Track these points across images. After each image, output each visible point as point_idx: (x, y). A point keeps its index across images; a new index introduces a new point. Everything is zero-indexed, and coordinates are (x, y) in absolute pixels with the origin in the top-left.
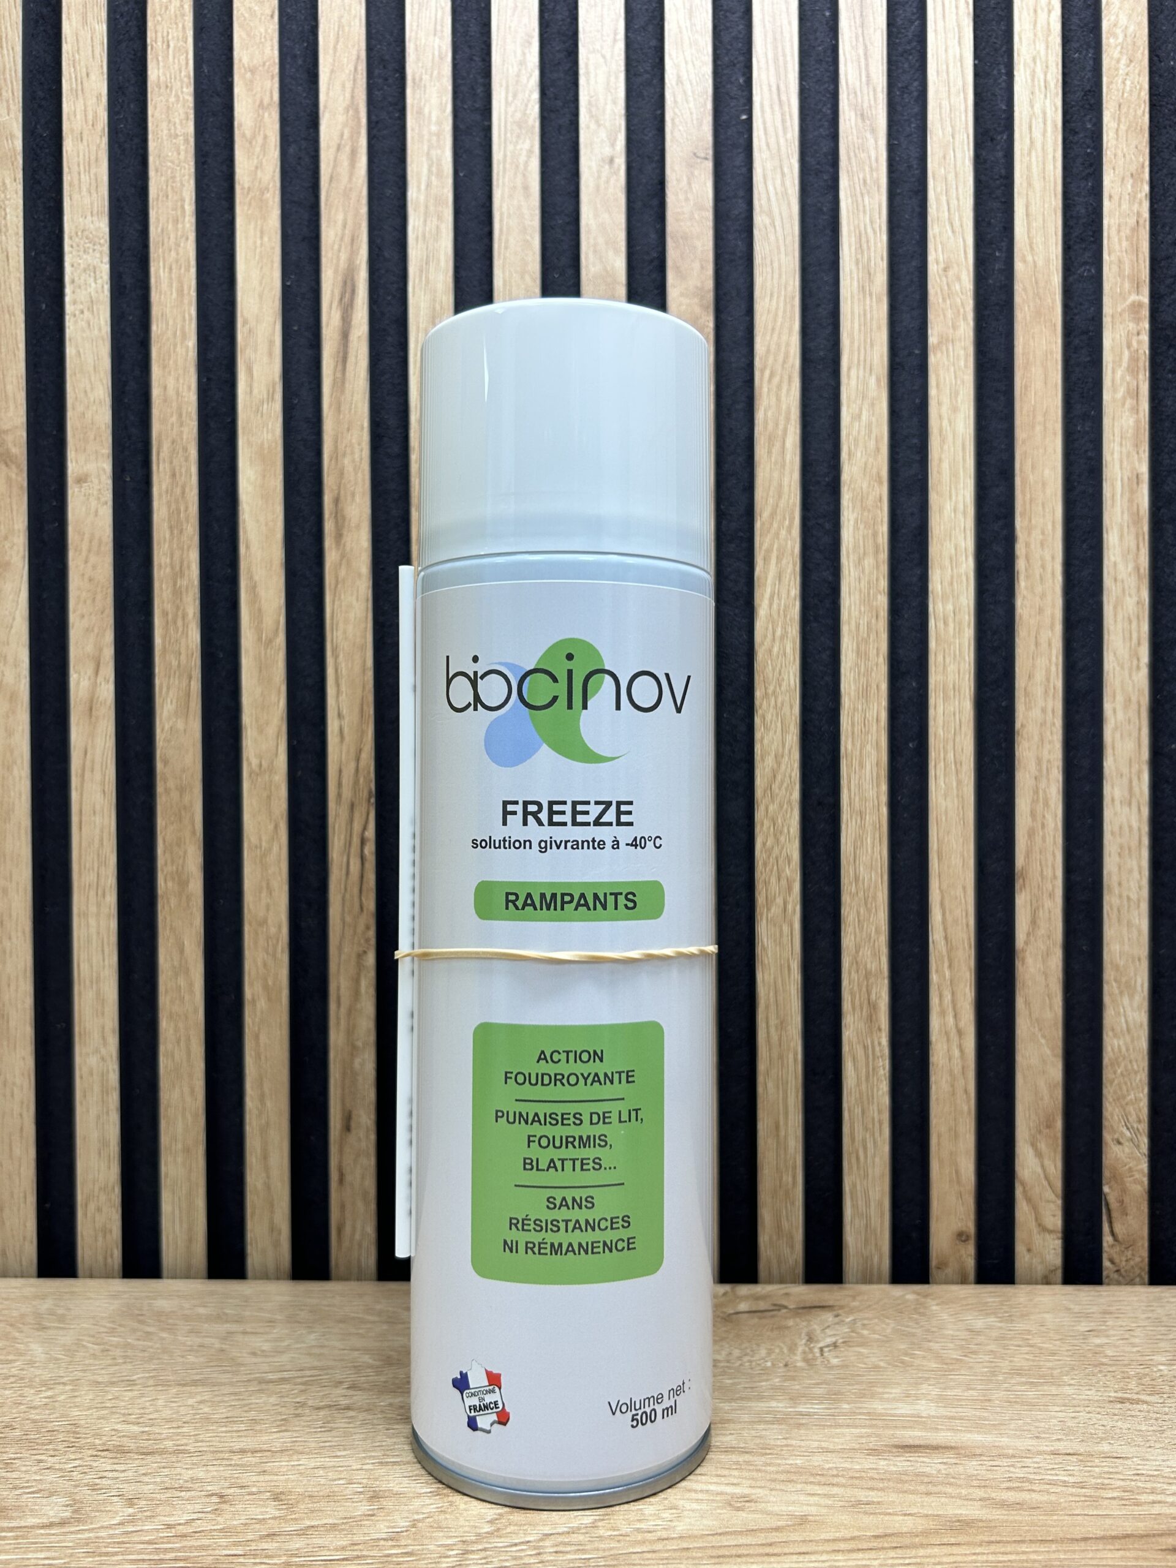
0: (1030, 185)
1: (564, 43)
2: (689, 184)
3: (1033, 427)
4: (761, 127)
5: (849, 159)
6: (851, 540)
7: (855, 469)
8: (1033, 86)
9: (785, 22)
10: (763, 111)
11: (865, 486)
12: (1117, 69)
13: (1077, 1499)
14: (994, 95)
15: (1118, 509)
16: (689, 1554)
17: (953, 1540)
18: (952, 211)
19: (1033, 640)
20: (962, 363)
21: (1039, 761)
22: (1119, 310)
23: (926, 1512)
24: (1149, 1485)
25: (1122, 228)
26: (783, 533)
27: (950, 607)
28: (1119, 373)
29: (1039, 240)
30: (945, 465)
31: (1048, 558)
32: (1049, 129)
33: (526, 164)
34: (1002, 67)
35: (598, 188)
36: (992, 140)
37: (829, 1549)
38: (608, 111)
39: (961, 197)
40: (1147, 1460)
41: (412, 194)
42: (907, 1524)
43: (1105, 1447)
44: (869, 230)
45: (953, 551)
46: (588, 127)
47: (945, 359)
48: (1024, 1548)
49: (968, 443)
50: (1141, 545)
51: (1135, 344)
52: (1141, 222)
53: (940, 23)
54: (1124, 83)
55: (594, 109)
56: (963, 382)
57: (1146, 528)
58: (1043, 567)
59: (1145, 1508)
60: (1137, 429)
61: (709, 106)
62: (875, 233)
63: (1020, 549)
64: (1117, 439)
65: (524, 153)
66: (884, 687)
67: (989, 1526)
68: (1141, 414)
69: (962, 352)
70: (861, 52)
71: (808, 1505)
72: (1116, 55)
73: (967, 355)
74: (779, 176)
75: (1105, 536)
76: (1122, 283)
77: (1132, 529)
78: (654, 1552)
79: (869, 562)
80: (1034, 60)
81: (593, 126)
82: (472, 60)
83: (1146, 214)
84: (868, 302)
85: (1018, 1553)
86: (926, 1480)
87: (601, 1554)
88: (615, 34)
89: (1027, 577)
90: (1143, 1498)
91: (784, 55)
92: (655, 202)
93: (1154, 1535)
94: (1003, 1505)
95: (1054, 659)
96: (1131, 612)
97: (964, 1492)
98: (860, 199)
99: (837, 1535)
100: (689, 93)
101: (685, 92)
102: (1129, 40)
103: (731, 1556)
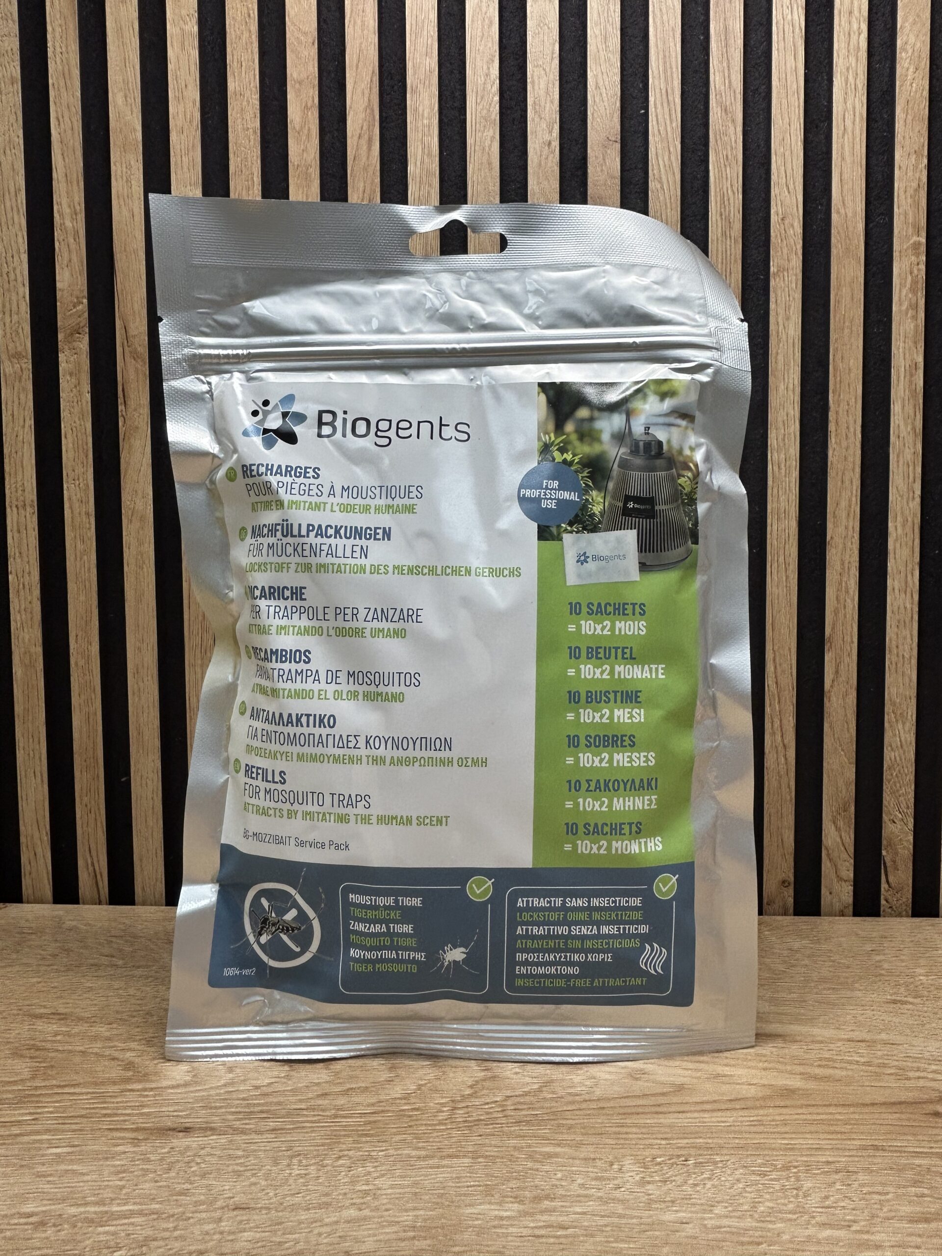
0: (843, 159)
1: (517, 59)
2: (604, 160)
3: (843, 329)
4: (655, 119)
5: (716, 141)
8: (847, 88)
9: (672, 44)
10: (656, 108)
12: (906, 76)
13: (866, 1074)
14: (818, 94)
15: (901, 388)
16: (604, 1112)
17: (782, 1104)
18: (788, 178)
19: (840, 479)
20: (794, 285)
21: (843, 564)
22: (905, 247)
23: (762, 1082)
24: (915, 1065)
25: (908, 189)
27: (782, 456)
28: (904, 292)
29: (848, 199)
30: (780, 358)
31: (851, 422)
32: (857, 120)
33: (490, 146)
34: (824, 74)
35: (540, 165)
36: (817, 127)
37: (698, 1108)
38: (547, 109)
39: (794, 168)
40: (913, 1046)
41: (411, 168)
42: (752, 1091)
43: (883, 1036)
44: (729, 191)
45: (785, 418)
46: (533, 120)
47: (782, 283)
48: (832, 1110)
49: (796, 341)
50: (917, 413)
51: (916, 272)
52: (921, 185)
53: (782, 44)
54: (911, 84)
55: (537, 107)
56: (794, 299)
57: (921, 401)
58: (848, 428)
59: (912, 1081)
60: (916, 331)
61: (618, 104)
62: (734, 193)
63: (832, 416)
64: (902, 339)
65: (489, 139)
67: (806, 1094)
68: (919, 321)
69: (794, 277)
70: (725, 64)
71: (684, 1077)
72: (906, 65)
73: (797, 280)
74: (667, 153)
75: (892, 406)
76: (907, 228)
77: (911, 401)
78: (580, 1110)
80: (848, 69)
81: (537, 119)
82: (452, 72)
83: (925, 179)
84: (728, 243)
85: (827, 1114)
86: (764, 1059)
87: (545, 1111)
88: (553, 53)
89: (836, 435)
90: (911, 1074)
91: (671, 68)
92: (579, 173)
93: (920, 1103)
94: (815, 1078)
95: (854, 492)
96: (909, 459)
97: (789, 1068)
98: (723, 169)
99: (704, 1098)
100: (604, 95)
101: (601, 94)
102: (916, 54)
103: (633, 1113)
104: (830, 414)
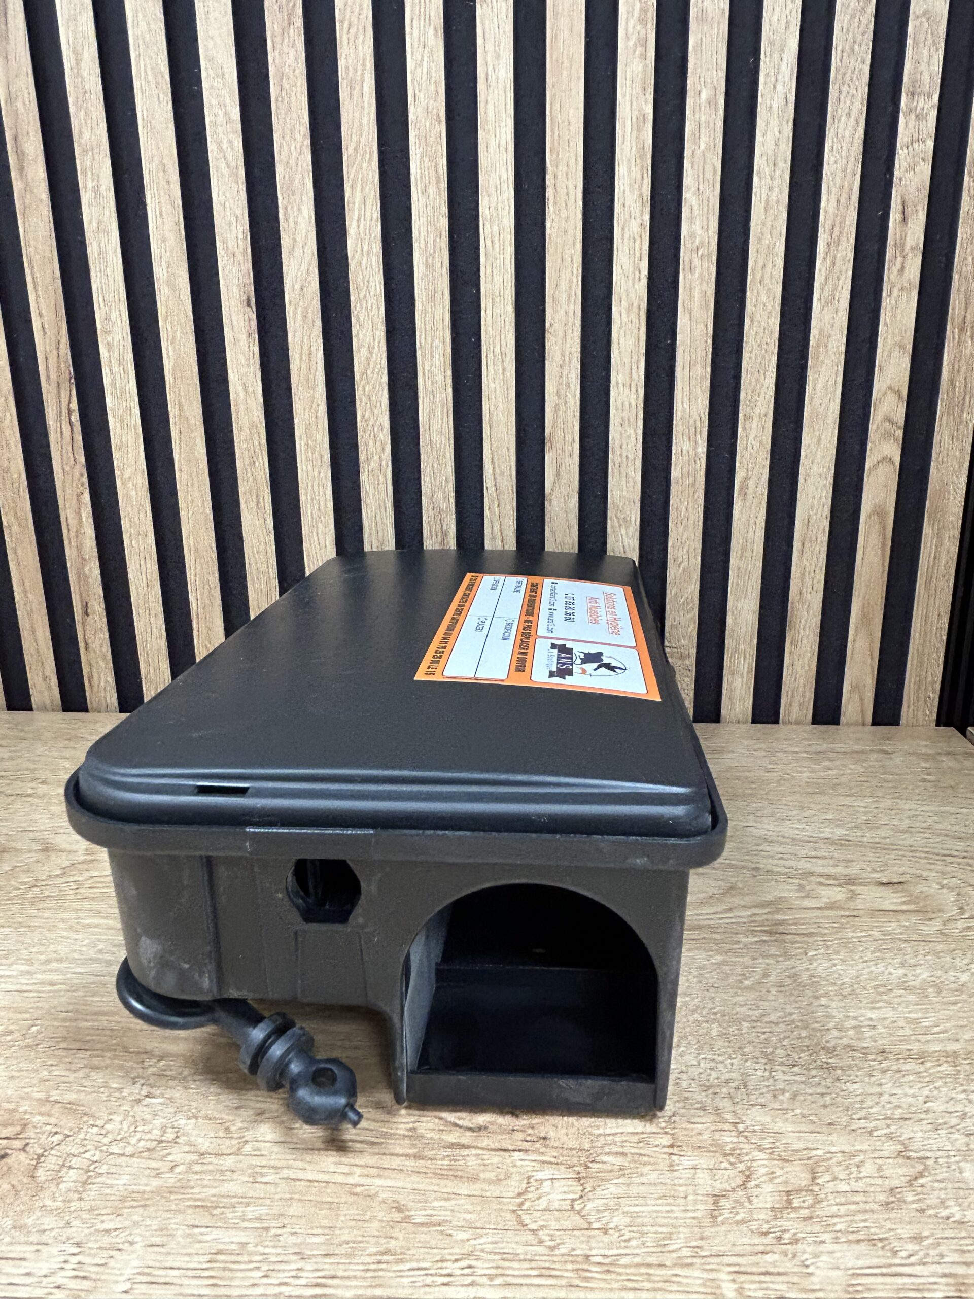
6: (419, 171)
7: (419, 110)
11: (428, 124)
15: (628, 144)
19: (560, 256)
20: (504, 15)
21: (563, 355)
26: (365, 165)
27: (496, 228)
28: (633, 21)
30: (490, 107)
31: (571, 186)
45: (498, 182)
49: (510, 85)
50: (645, 175)
56: (506, 30)
57: (650, 161)
58: (567, 194)
60: (645, 74)
63: (551, 178)
64: (629, 83)
66: (447, 293)
68: (650, 59)
75: (618, 167)
77: (638, 162)
79: (432, 190)
89: (555, 203)
95: (575, 271)
96: (636, 233)
104: (548, 177)
